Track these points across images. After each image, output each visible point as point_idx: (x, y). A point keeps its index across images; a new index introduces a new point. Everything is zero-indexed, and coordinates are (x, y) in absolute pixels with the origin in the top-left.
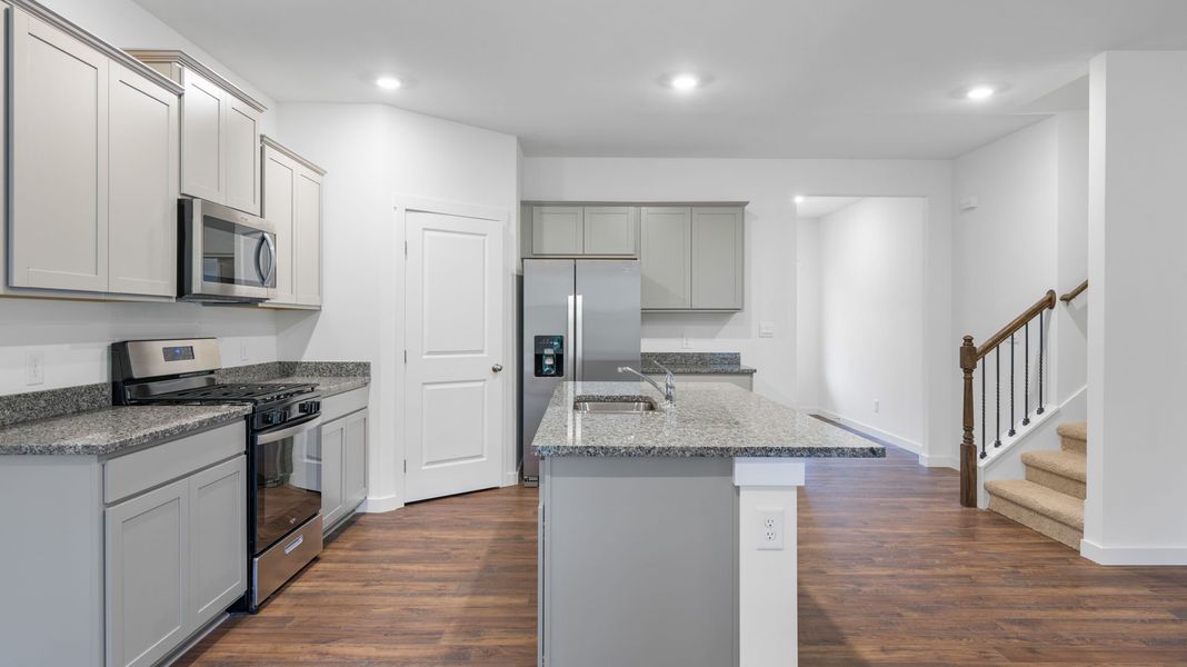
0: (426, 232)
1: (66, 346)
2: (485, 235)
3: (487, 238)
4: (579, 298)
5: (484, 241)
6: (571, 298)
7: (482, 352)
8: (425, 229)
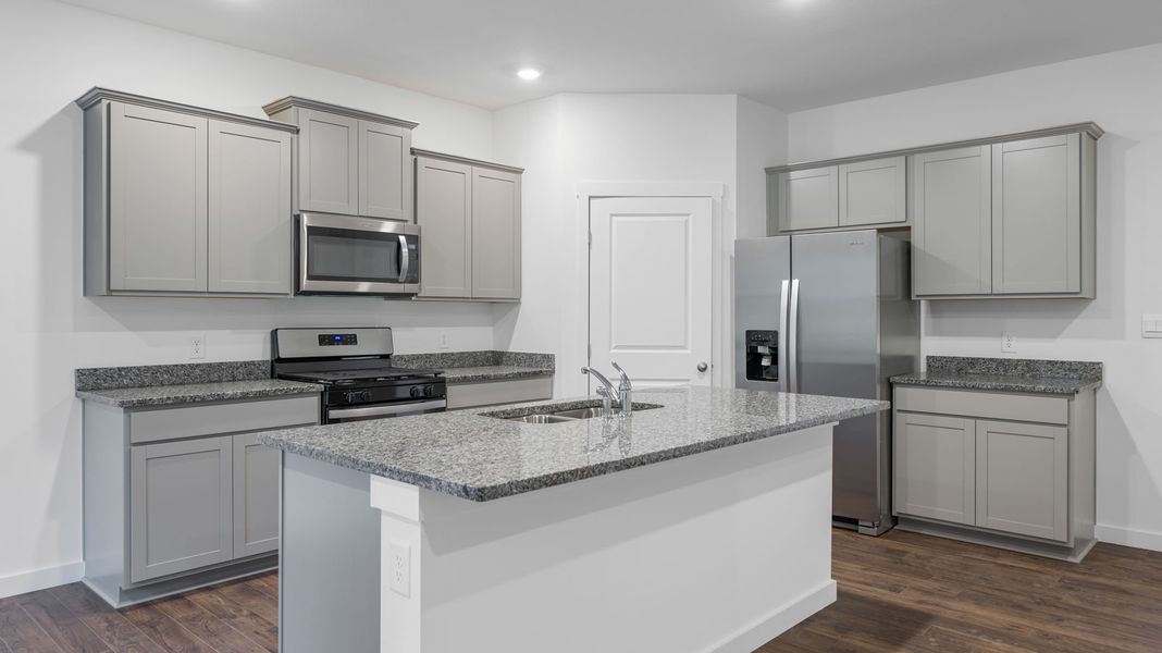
0: (614, 218)
1: (228, 331)
2: (688, 215)
3: (690, 217)
4: (796, 283)
5: (687, 222)
6: (785, 284)
7: (684, 348)
8: (612, 215)
